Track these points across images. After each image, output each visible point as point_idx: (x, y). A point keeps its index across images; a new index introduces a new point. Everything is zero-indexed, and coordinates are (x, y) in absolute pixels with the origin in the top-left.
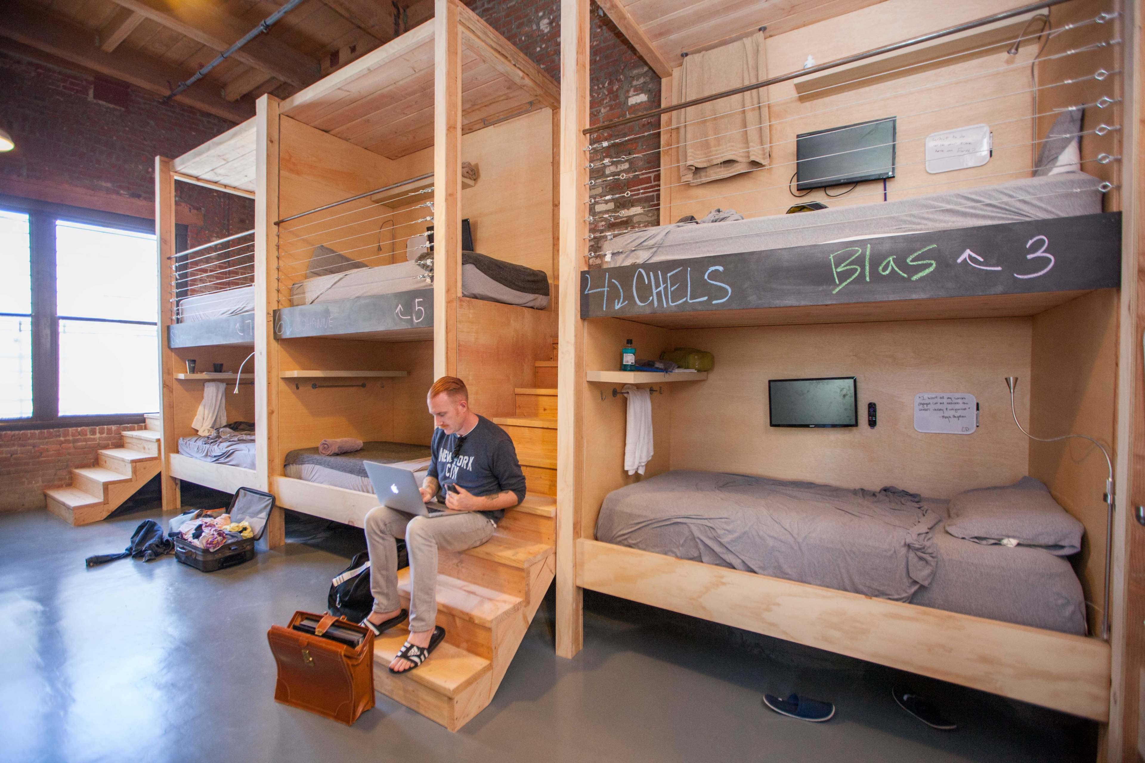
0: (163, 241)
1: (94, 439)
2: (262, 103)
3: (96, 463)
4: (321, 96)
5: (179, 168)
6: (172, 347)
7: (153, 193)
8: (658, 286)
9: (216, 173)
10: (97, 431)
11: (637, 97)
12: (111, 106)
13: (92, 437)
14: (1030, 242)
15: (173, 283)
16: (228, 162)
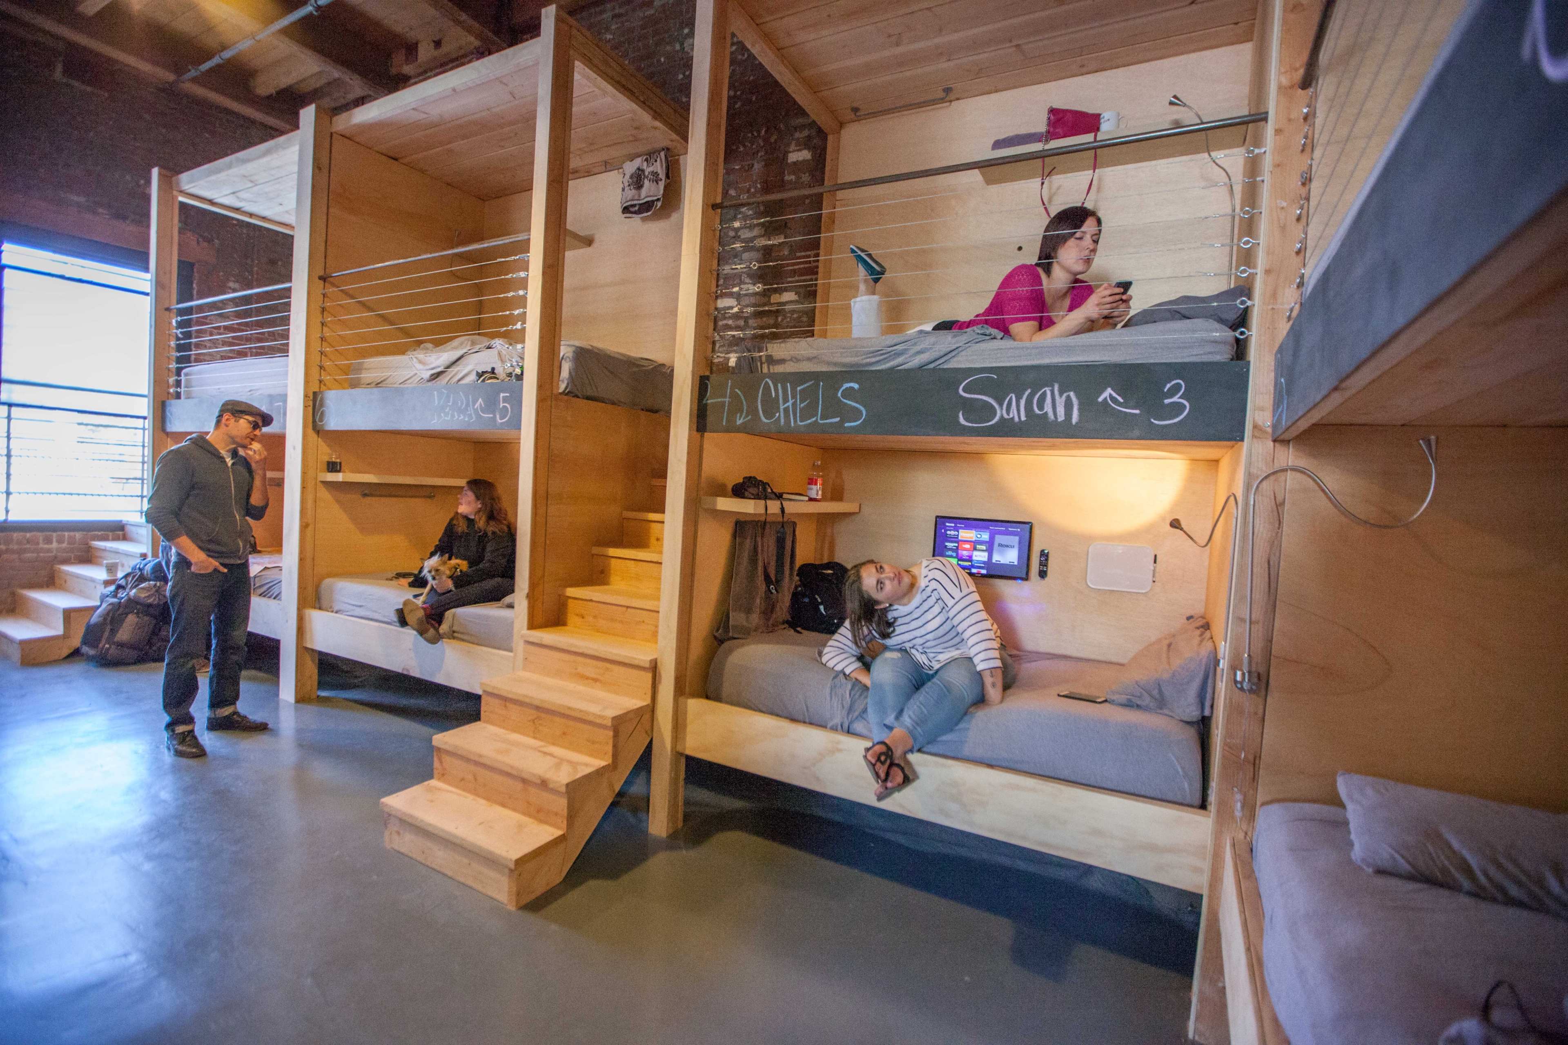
0: (159, 284)
1: (49, 551)
2: (308, 115)
3: (51, 582)
4: (389, 115)
5: (186, 187)
6: (169, 430)
7: (147, 216)
8: (786, 400)
9: (238, 198)
10: (54, 540)
11: (800, 153)
12: (89, 89)
13: (46, 546)
14: (1168, 386)
15: (173, 343)
16: (256, 185)
